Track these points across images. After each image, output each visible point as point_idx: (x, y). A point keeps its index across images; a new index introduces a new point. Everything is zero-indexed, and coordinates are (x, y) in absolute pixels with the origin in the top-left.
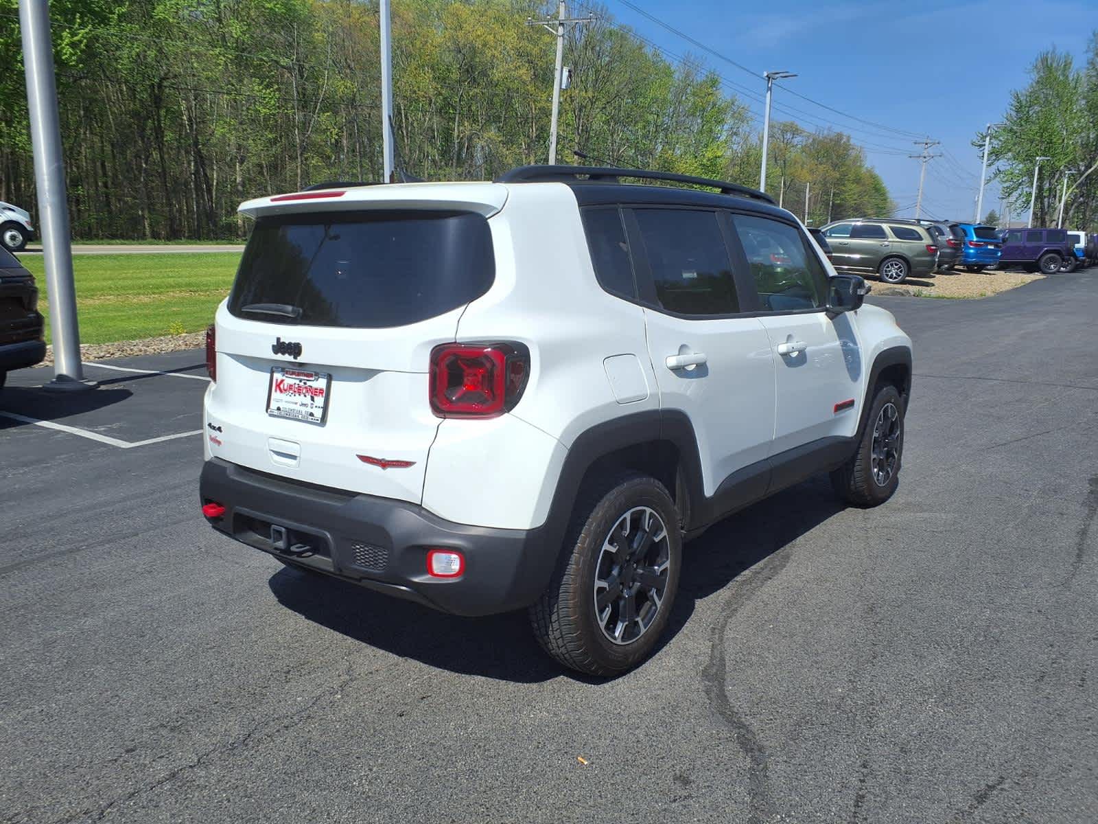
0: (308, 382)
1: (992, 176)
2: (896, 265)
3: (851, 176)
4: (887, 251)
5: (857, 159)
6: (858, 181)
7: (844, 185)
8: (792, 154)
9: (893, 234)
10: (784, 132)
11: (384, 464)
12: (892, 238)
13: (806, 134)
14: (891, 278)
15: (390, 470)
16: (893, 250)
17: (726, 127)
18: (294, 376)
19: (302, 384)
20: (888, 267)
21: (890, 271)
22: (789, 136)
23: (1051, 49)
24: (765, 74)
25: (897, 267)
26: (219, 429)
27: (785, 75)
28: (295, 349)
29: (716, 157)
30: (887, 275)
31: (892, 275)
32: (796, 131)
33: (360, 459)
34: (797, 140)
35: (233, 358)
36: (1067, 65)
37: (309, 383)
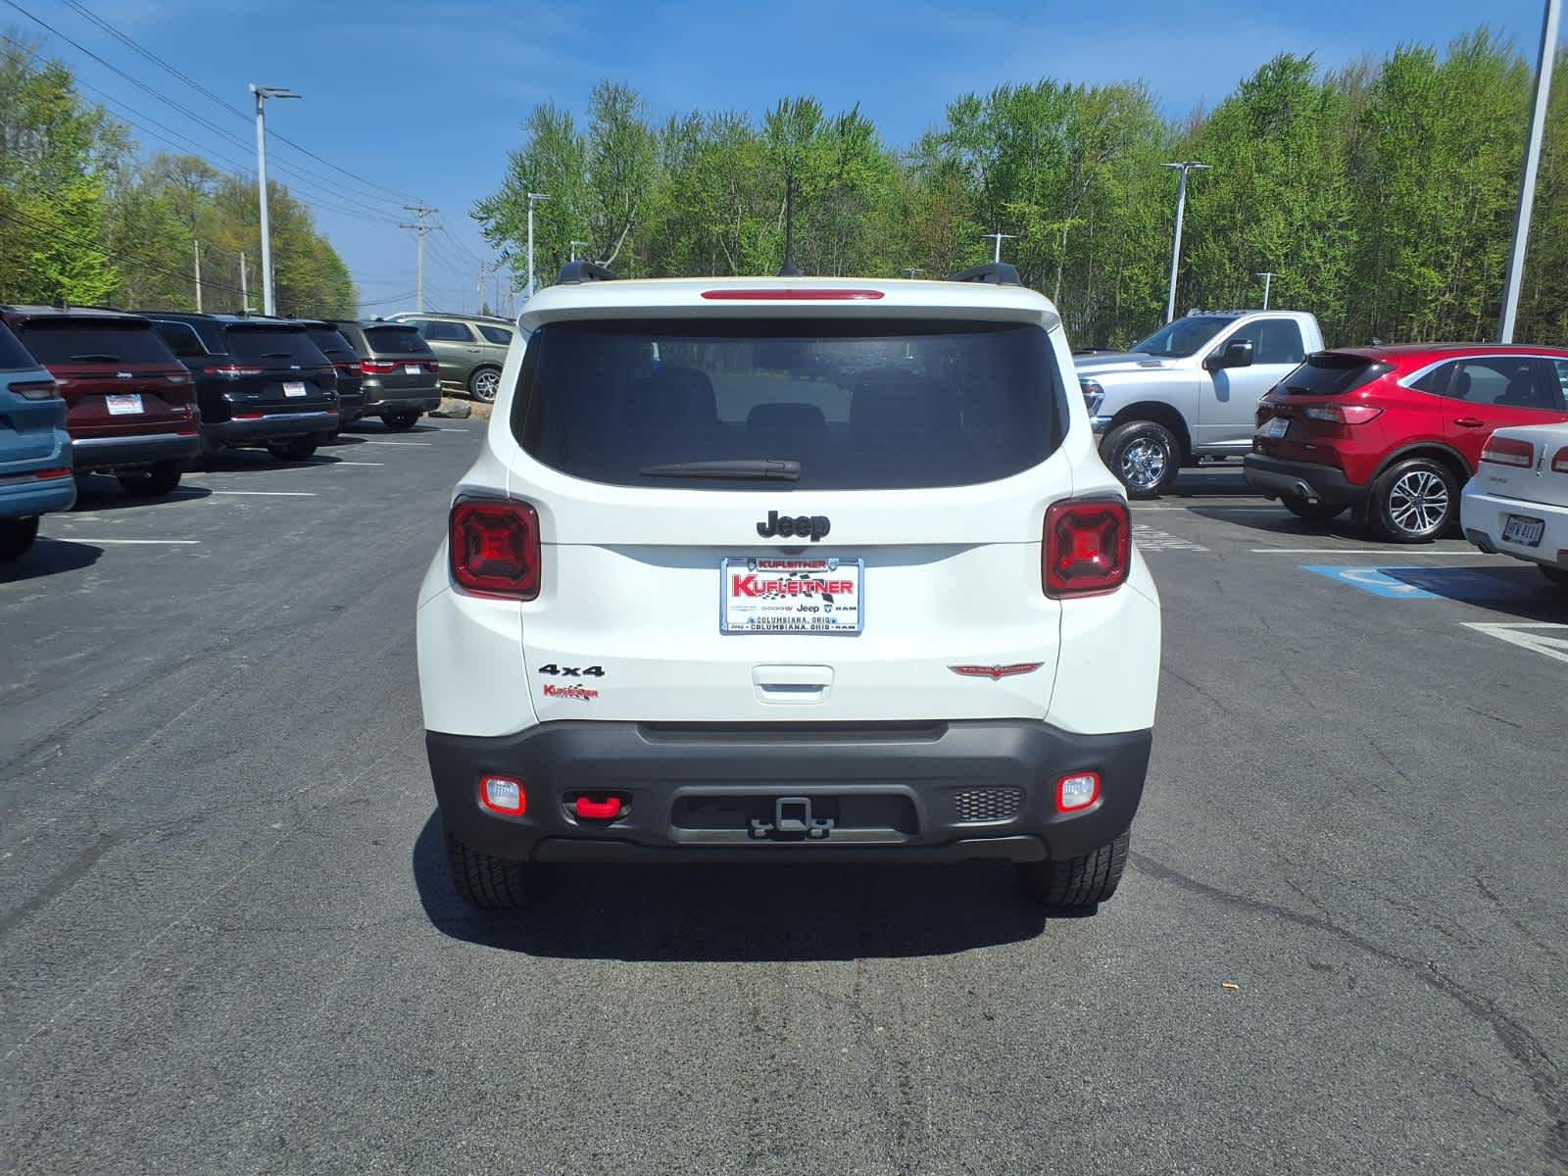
0: (810, 575)
1: (501, 259)
2: (492, 378)
3: (298, 247)
4: (477, 360)
5: (302, 221)
6: (308, 253)
7: (289, 258)
8: (203, 207)
9: (482, 335)
10: (185, 172)
11: (996, 673)
12: (482, 341)
13: (221, 178)
14: (486, 396)
15: (1004, 680)
16: (486, 358)
17: (93, 154)
18: (780, 568)
19: (797, 578)
20: (482, 381)
21: (484, 386)
22: (194, 178)
23: (548, 102)
24: (253, 88)
25: (493, 380)
26: (598, 672)
27: (280, 93)
28: (817, 526)
29: (86, 201)
30: (482, 392)
31: (488, 392)
32: (205, 173)
33: (955, 671)
34: (208, 186)
35: (616, 551)
36: (568, 126)
37: (812, 576)
